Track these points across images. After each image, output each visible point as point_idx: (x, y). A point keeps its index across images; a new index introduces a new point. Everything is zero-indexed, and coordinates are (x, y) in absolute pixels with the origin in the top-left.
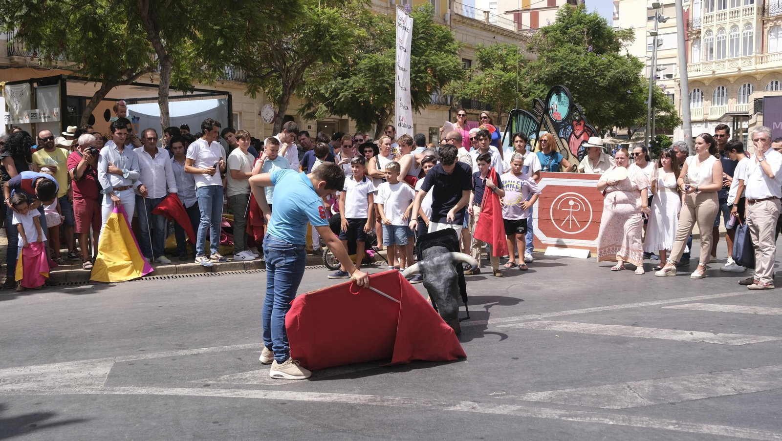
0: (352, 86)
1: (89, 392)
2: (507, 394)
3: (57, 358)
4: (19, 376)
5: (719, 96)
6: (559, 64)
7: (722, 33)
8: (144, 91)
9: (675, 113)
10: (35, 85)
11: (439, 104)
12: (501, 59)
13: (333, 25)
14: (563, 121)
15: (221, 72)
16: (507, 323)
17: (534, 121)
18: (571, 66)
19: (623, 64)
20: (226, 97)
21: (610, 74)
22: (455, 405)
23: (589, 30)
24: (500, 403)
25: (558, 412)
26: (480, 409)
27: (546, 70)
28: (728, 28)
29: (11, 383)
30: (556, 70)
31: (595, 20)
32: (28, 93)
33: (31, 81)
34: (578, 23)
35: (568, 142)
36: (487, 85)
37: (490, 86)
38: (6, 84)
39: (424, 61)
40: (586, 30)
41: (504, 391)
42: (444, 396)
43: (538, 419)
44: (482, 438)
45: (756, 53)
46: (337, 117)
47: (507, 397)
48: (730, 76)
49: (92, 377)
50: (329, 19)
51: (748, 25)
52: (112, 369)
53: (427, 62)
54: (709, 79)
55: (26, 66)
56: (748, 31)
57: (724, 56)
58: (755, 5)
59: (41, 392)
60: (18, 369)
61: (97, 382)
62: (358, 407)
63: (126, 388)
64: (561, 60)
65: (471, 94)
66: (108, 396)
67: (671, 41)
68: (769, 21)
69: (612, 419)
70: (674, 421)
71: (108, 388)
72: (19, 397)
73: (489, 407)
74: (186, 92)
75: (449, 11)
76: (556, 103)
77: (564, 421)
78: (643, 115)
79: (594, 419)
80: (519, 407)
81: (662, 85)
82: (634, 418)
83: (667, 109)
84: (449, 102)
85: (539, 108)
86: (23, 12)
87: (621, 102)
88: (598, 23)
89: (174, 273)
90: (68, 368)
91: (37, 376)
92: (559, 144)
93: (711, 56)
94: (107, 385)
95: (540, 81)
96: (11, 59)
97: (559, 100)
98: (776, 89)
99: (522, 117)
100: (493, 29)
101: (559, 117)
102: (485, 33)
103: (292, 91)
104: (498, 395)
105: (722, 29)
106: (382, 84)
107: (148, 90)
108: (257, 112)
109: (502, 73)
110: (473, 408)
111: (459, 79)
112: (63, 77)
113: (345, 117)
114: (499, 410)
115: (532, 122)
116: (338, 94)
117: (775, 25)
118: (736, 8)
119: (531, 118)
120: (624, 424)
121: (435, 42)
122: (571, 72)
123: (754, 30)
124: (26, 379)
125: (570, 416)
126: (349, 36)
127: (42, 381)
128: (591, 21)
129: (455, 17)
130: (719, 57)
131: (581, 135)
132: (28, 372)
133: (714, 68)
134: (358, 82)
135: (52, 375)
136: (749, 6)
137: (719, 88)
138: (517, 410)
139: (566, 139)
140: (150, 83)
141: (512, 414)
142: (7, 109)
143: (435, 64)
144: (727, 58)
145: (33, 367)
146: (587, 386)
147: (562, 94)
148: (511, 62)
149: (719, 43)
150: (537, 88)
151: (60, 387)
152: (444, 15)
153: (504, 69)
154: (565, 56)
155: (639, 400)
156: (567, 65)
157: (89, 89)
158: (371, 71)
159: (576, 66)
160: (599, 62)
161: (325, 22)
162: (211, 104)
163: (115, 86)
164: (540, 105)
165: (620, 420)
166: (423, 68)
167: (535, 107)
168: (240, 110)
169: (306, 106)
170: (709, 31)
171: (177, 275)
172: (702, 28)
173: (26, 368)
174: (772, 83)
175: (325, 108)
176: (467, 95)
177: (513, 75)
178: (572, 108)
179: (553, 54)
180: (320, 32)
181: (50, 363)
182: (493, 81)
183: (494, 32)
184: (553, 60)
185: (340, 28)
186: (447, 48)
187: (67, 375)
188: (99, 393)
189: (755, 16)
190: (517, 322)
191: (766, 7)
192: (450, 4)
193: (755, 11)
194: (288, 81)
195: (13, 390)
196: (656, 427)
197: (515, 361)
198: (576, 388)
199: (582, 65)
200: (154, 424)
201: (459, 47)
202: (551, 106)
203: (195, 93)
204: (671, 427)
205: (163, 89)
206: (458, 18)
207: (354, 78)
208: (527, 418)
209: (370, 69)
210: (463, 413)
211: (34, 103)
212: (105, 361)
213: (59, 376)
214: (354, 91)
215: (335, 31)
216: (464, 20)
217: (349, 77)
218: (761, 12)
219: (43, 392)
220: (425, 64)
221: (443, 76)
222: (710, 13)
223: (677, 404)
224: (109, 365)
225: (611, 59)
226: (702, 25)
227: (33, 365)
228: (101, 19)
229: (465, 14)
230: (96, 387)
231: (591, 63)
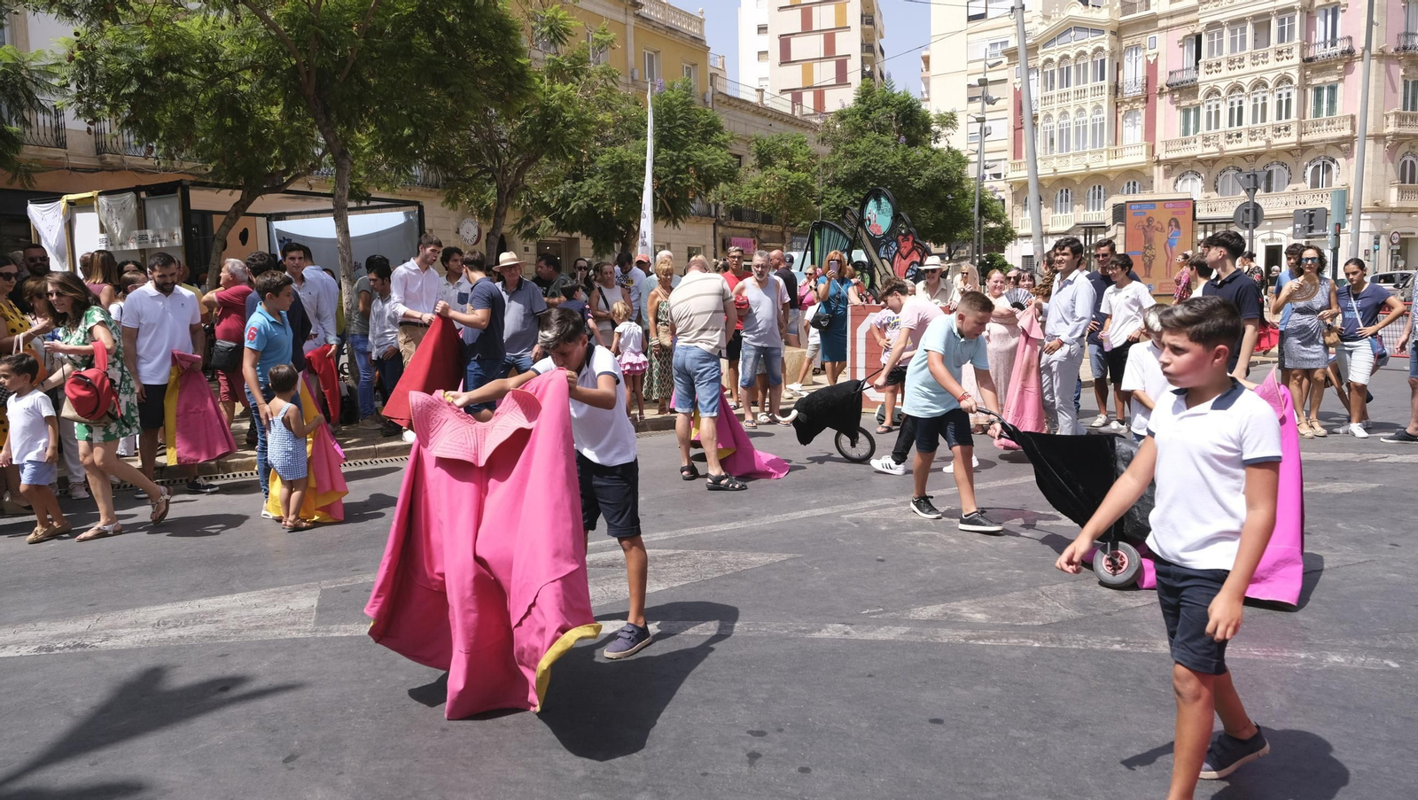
0: (587, 191)
1: (294, 634)
2: (886, 611)
3: (234, 586)
4: (185, 615)
5: (1061, 201)
6: (862, 160)
7: (1065, 118)
8: (299, 202)
9: (1007, 224)
10: (143, 195)
11: (701, 215)
12: (787, 154)
13: (566, 108)
14: (885, 235)
15: (408, 174)
16: (854, 512)
17: (845, 236)
18: (877, 162)
19: (943, 160)
20: (416, 208)
21: (927, 173)
22: (820, 631)
23: (898, 114)
24: (880, 624)
25: (962, 633)
26: (855, 634)
27: (845, 168)
28: (1072, 111)
29: (176, 627)
30: (857, 167)
31: (905, 102)
32: (133, 206)
33: (137, 190)
34: (884, 105)
35: (892, 265)
36: (768, 190)
37: (772, 190)
38: (100, 194)
39: (685, 158)
40: (894, 114)
41: (879, 607)
42: (800, 617)
43: (938, 644)
44: (870, 676)
45: (1108, 145)
46: (566, 235)
47: (887, 615)
48: (1076, 176)
49: (292, 612)
50: (561, 98)
51: (1098, 108)
52: (319, 600)
53: (689, 159)
54: (1049, 179)
55: (124, 169)
56: (1098, 116)
57: (1068, 150)
58: (1106, 83)
59: (223, 638)
60: (181, 604)
61: (302, 620)
62: (687, 640)
63: (349, 627)
64: (864, 155)
65: (747, 201)
66: (324, 640)
67: (1002, 129)
68: (1124, 103)
69: (1037, 639)
70: (1118, 639)
71: (321, 628)
72: (193, 646)
73: (868, 631)
74: (361, 202)
75: (710, 89)
76: (874, 211)
77: (973, 645)
78: (968, 226)
79: (1013, 641)
80: (908, 629)
81: (992, 187)
82: (1064, 636)
83: (998, 219)
84: (713, 213)
85: (851, 218)
86: (132, 89)
87: (940, 211)
88: (910, 105)
89: (373, 457)
90: (255, 601)
91: (212, 614)
92: (879, 266)
93: (1052, 149)
94: (318, 622)
95: (836, 182)
96: (101, 159)
97: (879, 208)
98: (1134, 192)
99: (827, 231)
100: (770, 114)
101: (879, 230)
102: (758, 119)
103: (510, 199)
104: (874, 614)
105: (1064, 114)
106: (628, 188)
107: (304, 200)
108: (453, 230)
109: (788, 173)
110: (846, 633)
111: (731, 181)
112: (184, 183)
113: (575, 235)
114: (882, 634)
115: (841, 237)
116: (569, 204)
117: (1132, 109)
118: (1082, 86)
119: (841, 232)
120: (1054, 646)
121: (698, 131)
122: (876, 170)
123: (1105, 114)
124: (196, 619)
125: (979, 638)
126: (590, 122)
127: (221, 621)
128: (900, 103)
129: (719, 97)
130: (1061, 150)
131: (909, 253)
132: (197, 609)
133: (1055, 165)
134: (596, 186)
135: (234, 612)
136: (1099, 83)
137: (1062, 191)
138: (905, 634)
139: (888, 260)
140: (308, 190)
141: (901, 639)
142: (102, 230)
143: (700, 162)
144: (1071, 152)
145: (203, 601)
146: (988, 595)
147: (883, 200)
148: (799, 158)
149: (1061, 132)
150: (831, 192)
151: (249, 630)
152: (704, 95)
153: (790, 168)
154: (868, 149)
155: (1063, 611)
156: (871, 162)
157: (223, 200)
158: (613, 171)
159: (883, 163)
160: (912, 157)
161: (557, 102)
162: (395, 218)
163: (260, 195)
164: (852, 214)
165: (1046, 641)
166: (683, 167)
167: (846, 218)
169: (522, 220)
170: (1048, 117)
171: (378, 460)
172: (1039, 112)
173: (192, 602)
174: (1129, 184)
175: (550, 223)
176: (740, 202)
177: (803, 175)
178: (896, 218)
179: (851, 147)
180: (549, 116)
181: (226, 594)
182: (776, 183)
183: (770, 117)
184: (854, 155)
185: (576, 112)
186: (714, 139)
187: (256, 611)
188: (309, 635)
189: (1106, 96)
190: (867, 509)
191: (1120, 85)
192: (711, 79)
193: (1106, 90)
194: (504, 185)
195: (181, 637)
196: (1097, 647)
197: (882, 565)
198: (974, 598)
199: (891, 161)
200: (403, 678)
201: (732, 138)
202: (867, 215)
203: (372, 203)
204: (1117, 647)
205: (340, 197)
206: (723, 99)
207: (589, 181)
208: (922, 643)
209: (612, 169)
210: (834, 641)
211: (142, 221)
212: (306, 587)
213: (244, 613)
214: (592, 200)
215: (569, 116)
216: (731, 101)
217: (583, 180)
218: (1113, 91)
219: (228, 638)
220: (686, 161)
221: (711, 177)
222: (1049, 93)
223: (1114, 615)
224: (314, 593)
225: (929, 153)
226: (1040, 109)
227: (201, 597)
228: (243, 99)
229: (729, 92)
230: (302, 627)
231: (904, 159)
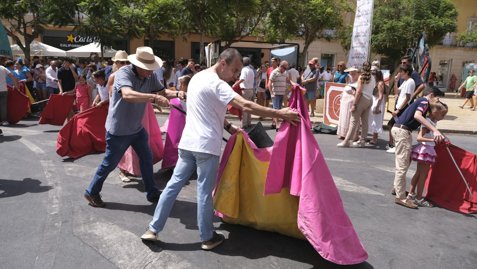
14: (422, 55)
20: (297, 46)
33: (215, 42)
38: (212, 44)
97: (422, 42)
101: (421, 52)
147: (423, 39)
162: (292, 50)
166: (421, 26)
168: (336, 52)
202: (420, 46)
211: (216, 51)
